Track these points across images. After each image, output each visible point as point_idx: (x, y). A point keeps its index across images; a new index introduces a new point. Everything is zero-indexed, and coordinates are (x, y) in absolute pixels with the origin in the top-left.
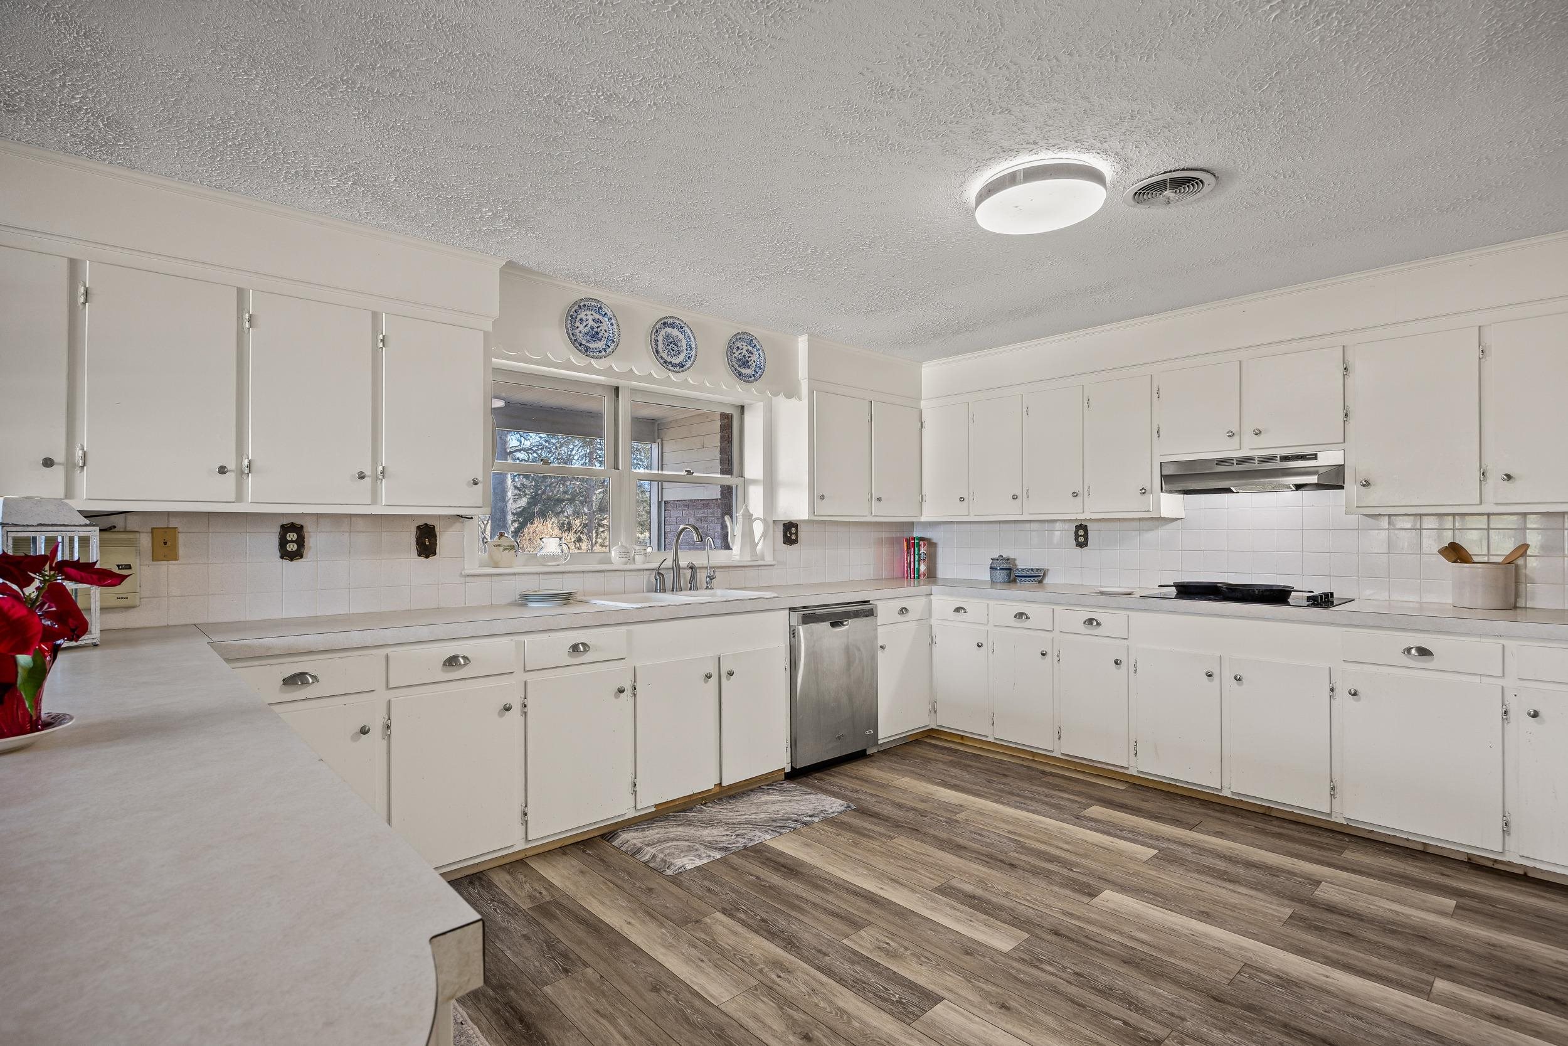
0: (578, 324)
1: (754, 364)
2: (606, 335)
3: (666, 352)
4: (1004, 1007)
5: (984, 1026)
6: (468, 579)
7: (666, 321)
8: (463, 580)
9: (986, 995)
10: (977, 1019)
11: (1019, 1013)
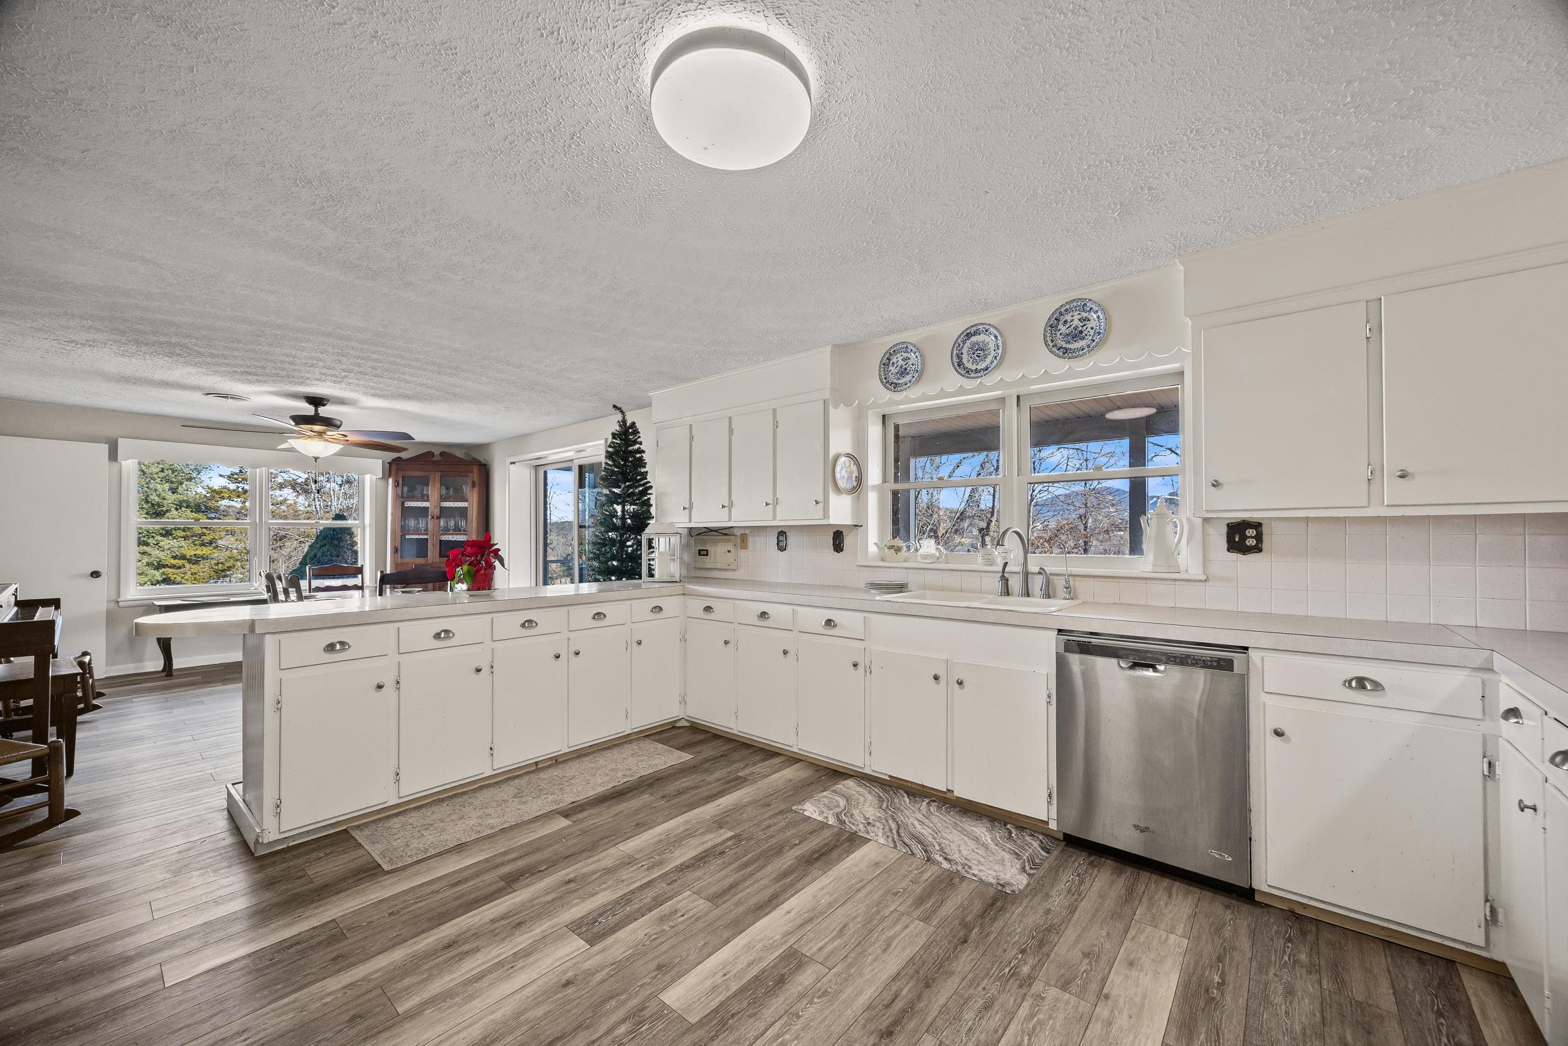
0: (890, 368)
1: (1092, 332)
2: (913, 367)
3: (971, 361)
4: (568, 983)
5: (548, 967)
6: (862, 569)
7: (969, 331)
8: (858, 568)
9: (590, 973)
10: (558, 964)
11: (556, 993)
